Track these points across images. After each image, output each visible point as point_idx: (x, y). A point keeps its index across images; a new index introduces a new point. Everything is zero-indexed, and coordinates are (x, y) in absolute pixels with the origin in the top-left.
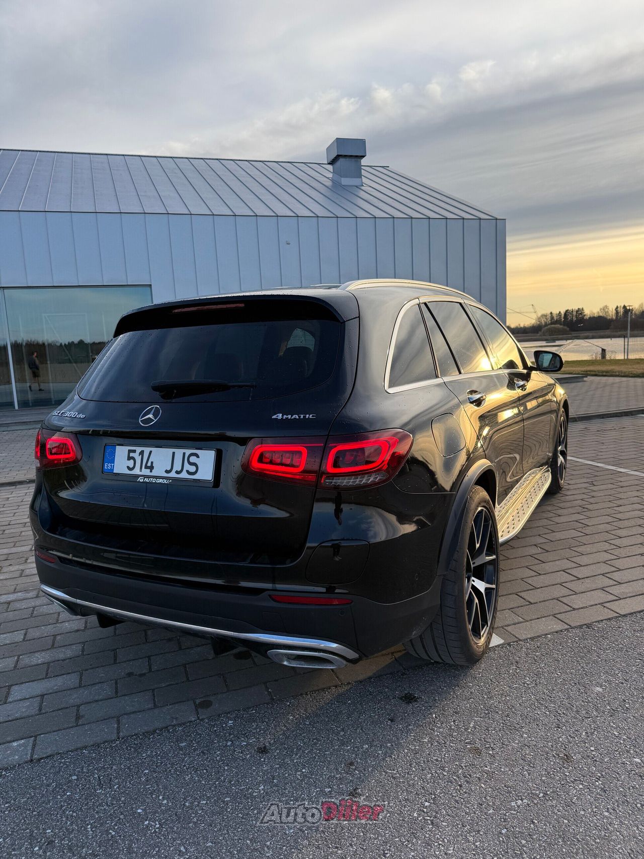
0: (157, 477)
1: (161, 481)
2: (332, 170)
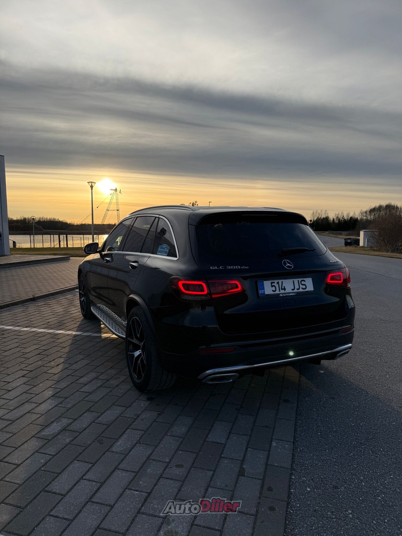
0: (289, 293)
1: (291, 294)
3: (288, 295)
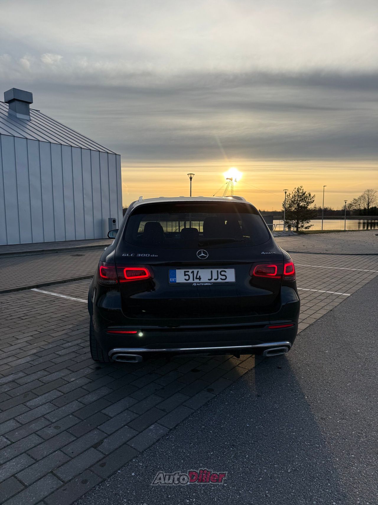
1: (207, 284)
2: (8, 107)
3: (203, 284)
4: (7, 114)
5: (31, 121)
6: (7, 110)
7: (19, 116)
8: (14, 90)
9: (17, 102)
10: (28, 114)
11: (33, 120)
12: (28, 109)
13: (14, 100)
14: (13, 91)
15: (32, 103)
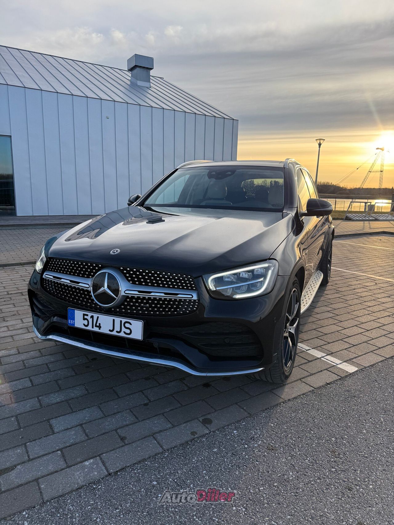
2: (131, 74)
4: (129, 83)
5: (150, 89)
6: (130, 78)
7: (140, 83)
8: (135, 56)
9: (138, 69)
10: (148, 80)
11: (152, 87)
12: (149, 75)
13: (136, 67)
14: (134, 58)
15: (153, 69)
